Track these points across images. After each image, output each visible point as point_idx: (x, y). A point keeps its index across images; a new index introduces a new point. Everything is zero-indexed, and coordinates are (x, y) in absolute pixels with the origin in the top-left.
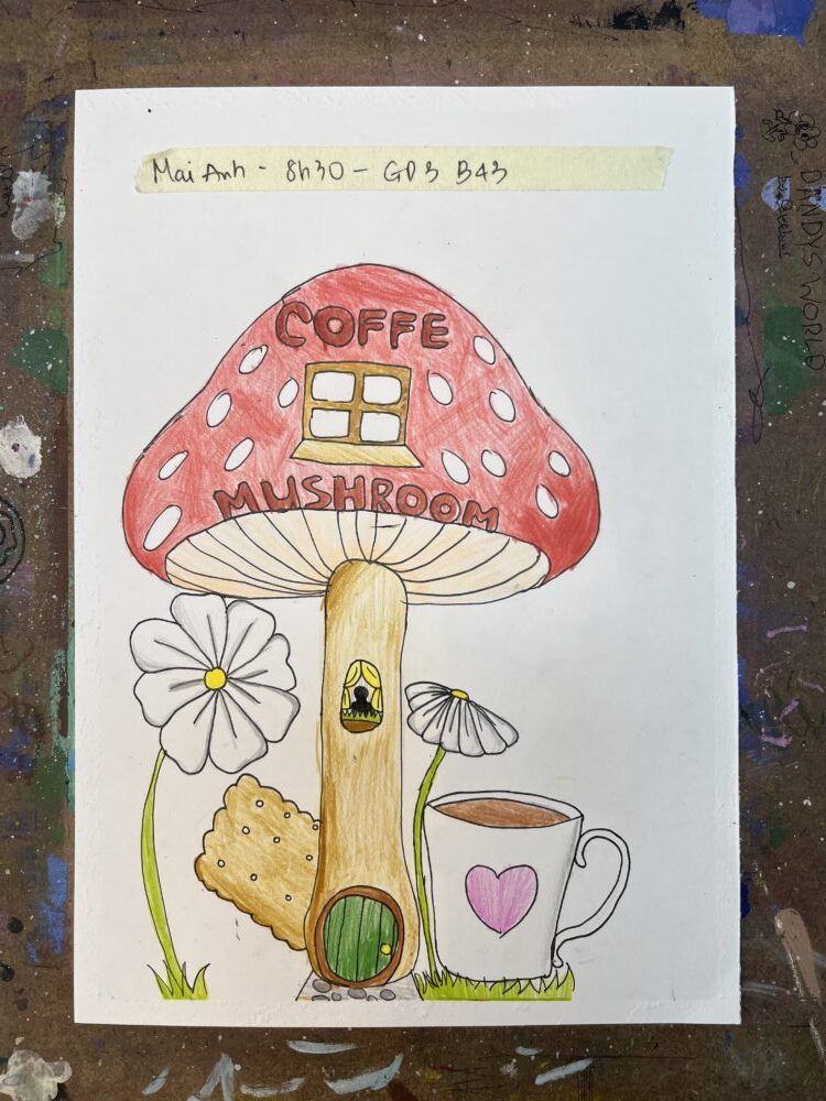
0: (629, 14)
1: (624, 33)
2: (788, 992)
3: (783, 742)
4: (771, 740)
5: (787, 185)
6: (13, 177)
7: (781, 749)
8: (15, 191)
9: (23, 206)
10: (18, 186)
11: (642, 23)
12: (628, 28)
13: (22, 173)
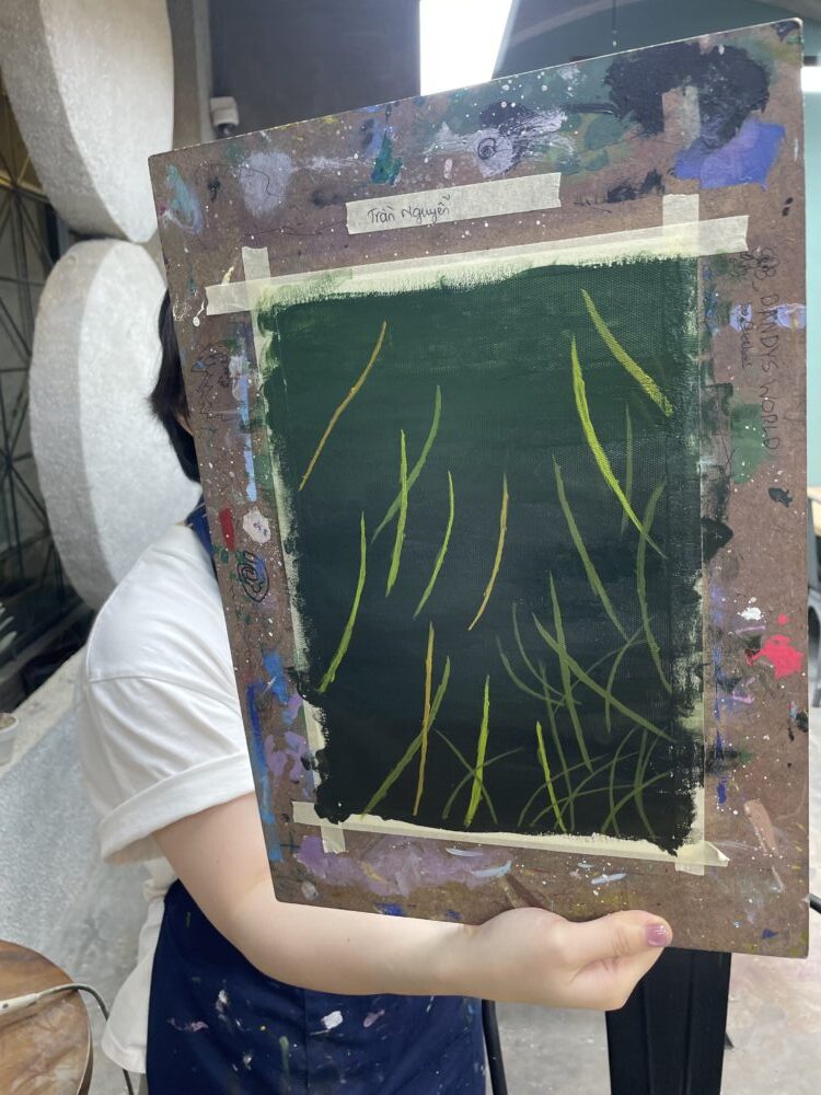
0: (619, 188)
1: (617, 205)
2: (756, 849)
3: (749, 700)
4: (740, 699)
5: (749, 309)
6: (227, 361)
7: (746, 704)
8: (231, 370)
9: (236, 379)
10: (232, 365)
11: (630, 195)
12: (619, 200)
13: (233, 358)
